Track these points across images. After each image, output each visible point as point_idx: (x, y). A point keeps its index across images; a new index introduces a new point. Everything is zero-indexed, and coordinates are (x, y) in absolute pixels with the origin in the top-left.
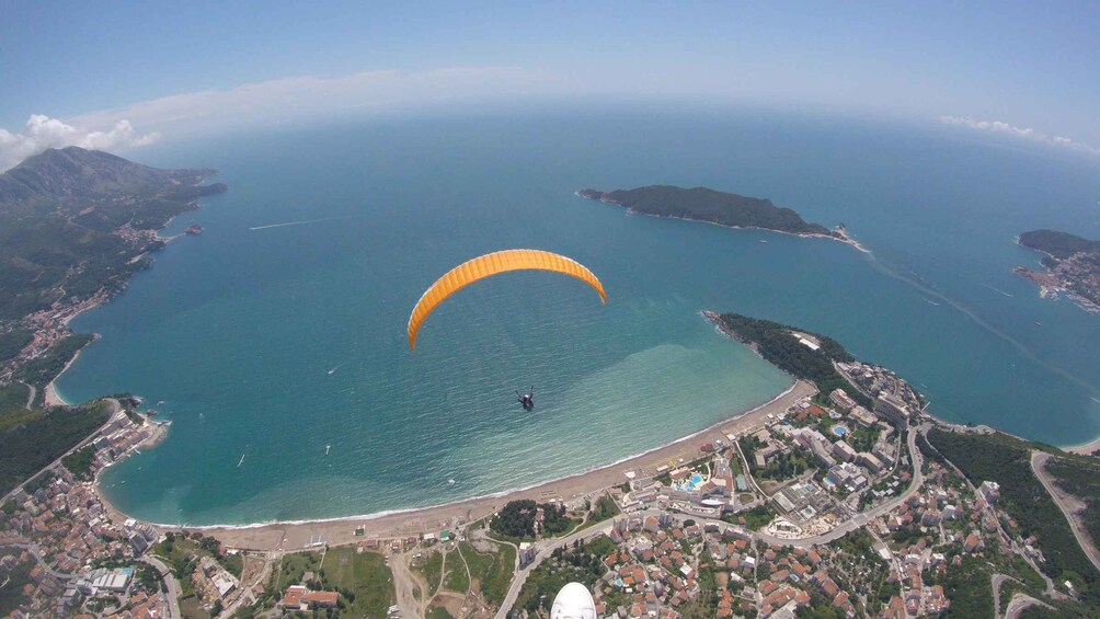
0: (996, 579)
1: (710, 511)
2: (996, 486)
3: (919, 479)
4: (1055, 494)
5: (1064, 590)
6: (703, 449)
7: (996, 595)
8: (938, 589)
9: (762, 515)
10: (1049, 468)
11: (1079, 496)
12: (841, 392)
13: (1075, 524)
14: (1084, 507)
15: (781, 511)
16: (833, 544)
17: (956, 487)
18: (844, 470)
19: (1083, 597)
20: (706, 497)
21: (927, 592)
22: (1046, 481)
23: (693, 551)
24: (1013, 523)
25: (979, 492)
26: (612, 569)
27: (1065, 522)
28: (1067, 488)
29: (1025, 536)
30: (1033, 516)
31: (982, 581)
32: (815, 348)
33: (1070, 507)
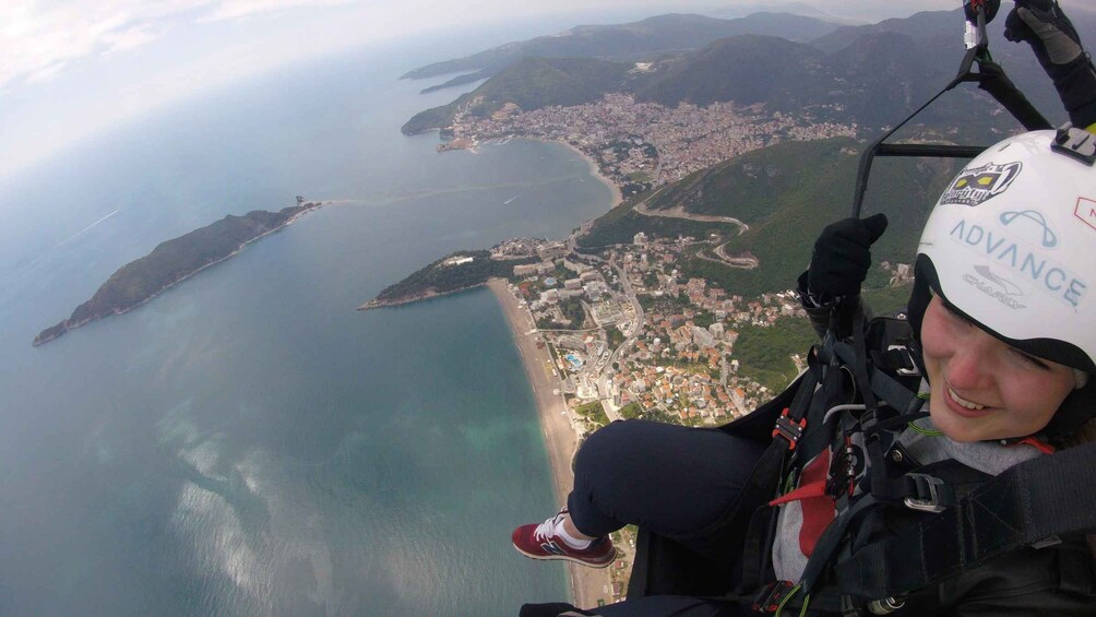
0: (700, 255)
2: (642, 234)
3: (613, 264)
4: (663, 214)
5: (714, 238)
6: (540, 348)
7: (709, 259)
8: (692, 280)
9: (614, 333)
10: (650, 209)
11: (676, 206)
12: (520, 267)
13: (686, 216)
14: (682, 207)
15: (612, 324)
16: (645, 310)
17: (629, 251)
18: (590, 288)
19: (722, 234)
21: (691, 285)
22: (655, 213)
24: (666, 239)
25: (635, 244)
27: (682, 220)
28: (667, 208)
29: (677, 238)
30: (669, 229)
31: (697, 262)
32: (470, 259)
33: (678, 212)
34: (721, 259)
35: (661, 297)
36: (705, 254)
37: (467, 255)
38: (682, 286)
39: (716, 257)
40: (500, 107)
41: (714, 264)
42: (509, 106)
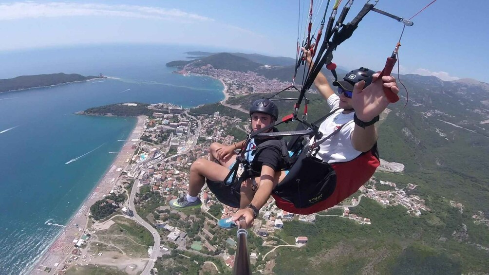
0: (237, 127)
1: (160, 158)
2: (219, 112)
3: (199, 122)
4: (233, 107)
6: (132, 148)
7: (241, 129)
8: (228, 136)
9: (173, 150)
10: (227, 103)
11: (238, 104)
12: (156, 113)
13: (241, 110)
15: (176, 146)
16: (197, 144)
17: (209, 118)
18: (180, 128)
20: (154, 156)
21: (227, 138)
22: (229, 105)
23: (171, 169)
24: (228, 117)
25: (215, 116)
26: (159, 189)
27: (238, 111)
28: (234, 104)
29: (233, 118)
30: (232, 113)
31: (235, 129)
32: (136, 105)
33: (238, 107)
34: (245, 130)
35: (210, 140)
36: (240, 126)
37: (136, 103)
38: (223, 138)
39: (244, 129)
40: (205, 65)
41: (242, 131)
42: (209, 65)
